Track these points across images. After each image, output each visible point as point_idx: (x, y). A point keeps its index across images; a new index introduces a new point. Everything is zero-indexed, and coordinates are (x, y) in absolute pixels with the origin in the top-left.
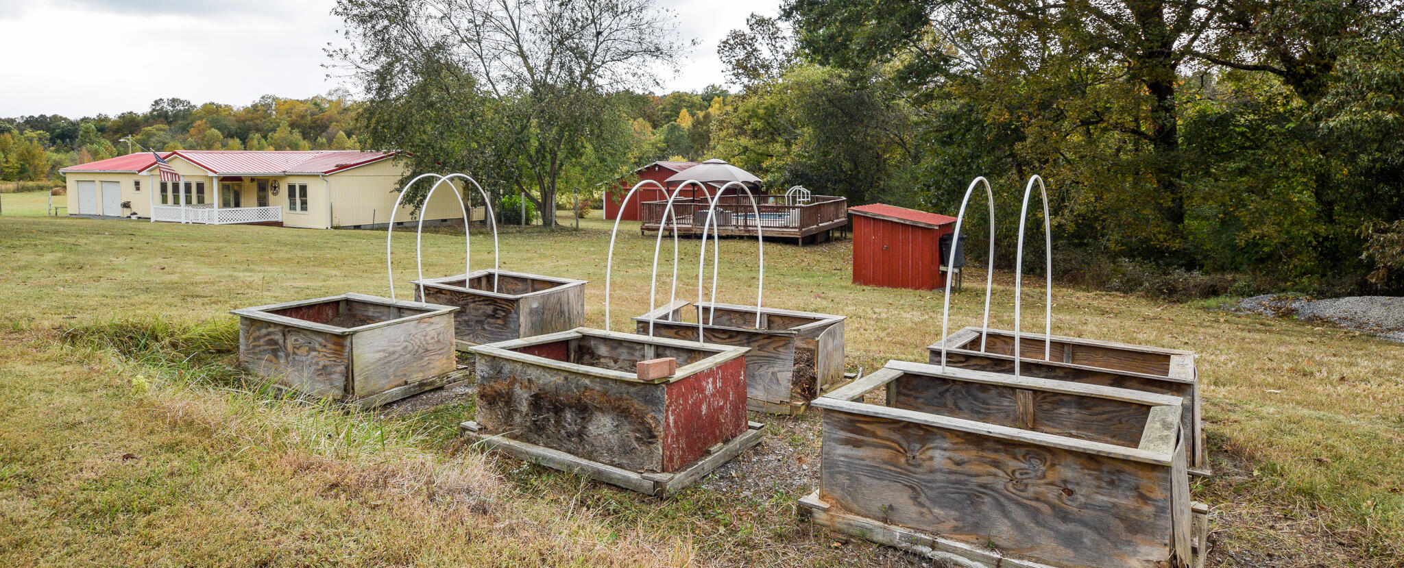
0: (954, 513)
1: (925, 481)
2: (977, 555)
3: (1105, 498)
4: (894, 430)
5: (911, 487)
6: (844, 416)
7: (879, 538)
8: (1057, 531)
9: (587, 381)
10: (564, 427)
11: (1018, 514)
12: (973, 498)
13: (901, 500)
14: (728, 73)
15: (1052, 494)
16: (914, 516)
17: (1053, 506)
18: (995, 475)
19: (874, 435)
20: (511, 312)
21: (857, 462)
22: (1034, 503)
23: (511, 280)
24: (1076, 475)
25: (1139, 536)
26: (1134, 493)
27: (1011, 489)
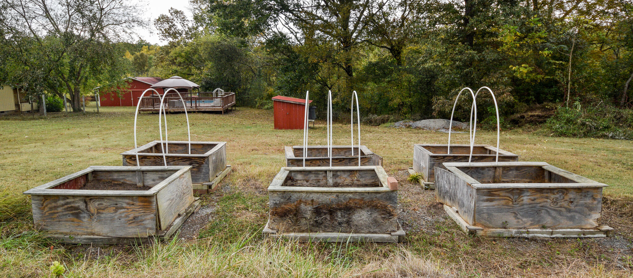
0: (531, 219)
1: (518, 209)
2: (544, 232)
3: (583, 202)
4: (508, 192)
5: (514, 213)
6: (486, 190)
7: (506, 235)
8: (567, 216)
9: (351, 195)
10: (336, 220)
11: (554, 214)
12: (538, 212)
13: (510, 219)
14: (160, 35)
15: (565, 204)
16: (515, 223)
17: (566, 208)
18: (547, 202)
19: (499, 195)
20: (203, 164)
21: (491, 207)
22: (560, 209)
23: (173, 146)
24: (574, 196)
25: (593, 212)
26: (591, 198)
27: (552, 206)
